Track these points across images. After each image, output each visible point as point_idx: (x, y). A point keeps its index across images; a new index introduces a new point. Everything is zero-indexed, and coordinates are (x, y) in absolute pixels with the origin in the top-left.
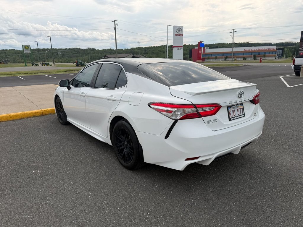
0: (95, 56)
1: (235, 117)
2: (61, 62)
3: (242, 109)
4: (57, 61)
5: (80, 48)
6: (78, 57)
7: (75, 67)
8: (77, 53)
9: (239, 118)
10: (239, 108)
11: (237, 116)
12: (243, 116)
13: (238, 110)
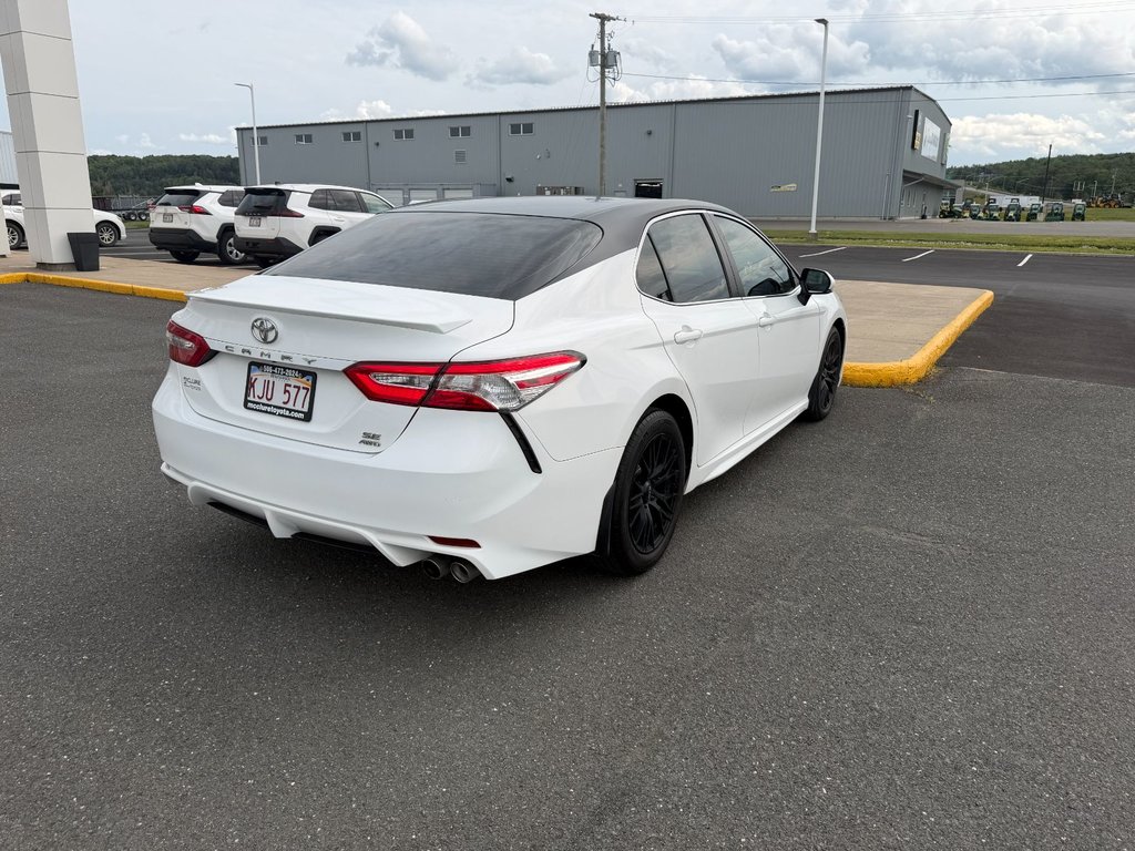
1: (263, 404)
3: (303, 392)
9: (279, 415)
10: (293, 382)
11: (275, 407)
12: (296, 415)
13: (288, 388)
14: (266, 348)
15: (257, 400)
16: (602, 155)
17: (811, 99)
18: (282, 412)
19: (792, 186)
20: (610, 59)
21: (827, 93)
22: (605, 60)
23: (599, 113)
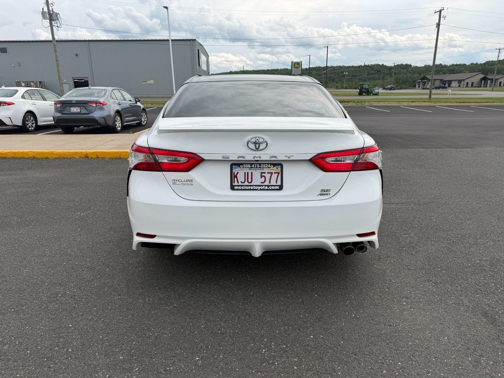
0: (407, 78)
2: (346, 88)
3: (275, 175)
4: (340, 86)
5: (383, 65)
6: (377, 79)
7: (356, 96)
8: (376, 74)
9: (260, 190)
10: (266, 171)
11: (255, 186)
12: (273, 188)
13: (263, 174)
14: (257, 154)
15: (240, 184)
16: (58, 65)
17: (166, 42)
18: (262, 188)
19: (152, 82)
20: (54, 16)
21: (172, 40)
22: (51, 17)
23: (52, 44)
